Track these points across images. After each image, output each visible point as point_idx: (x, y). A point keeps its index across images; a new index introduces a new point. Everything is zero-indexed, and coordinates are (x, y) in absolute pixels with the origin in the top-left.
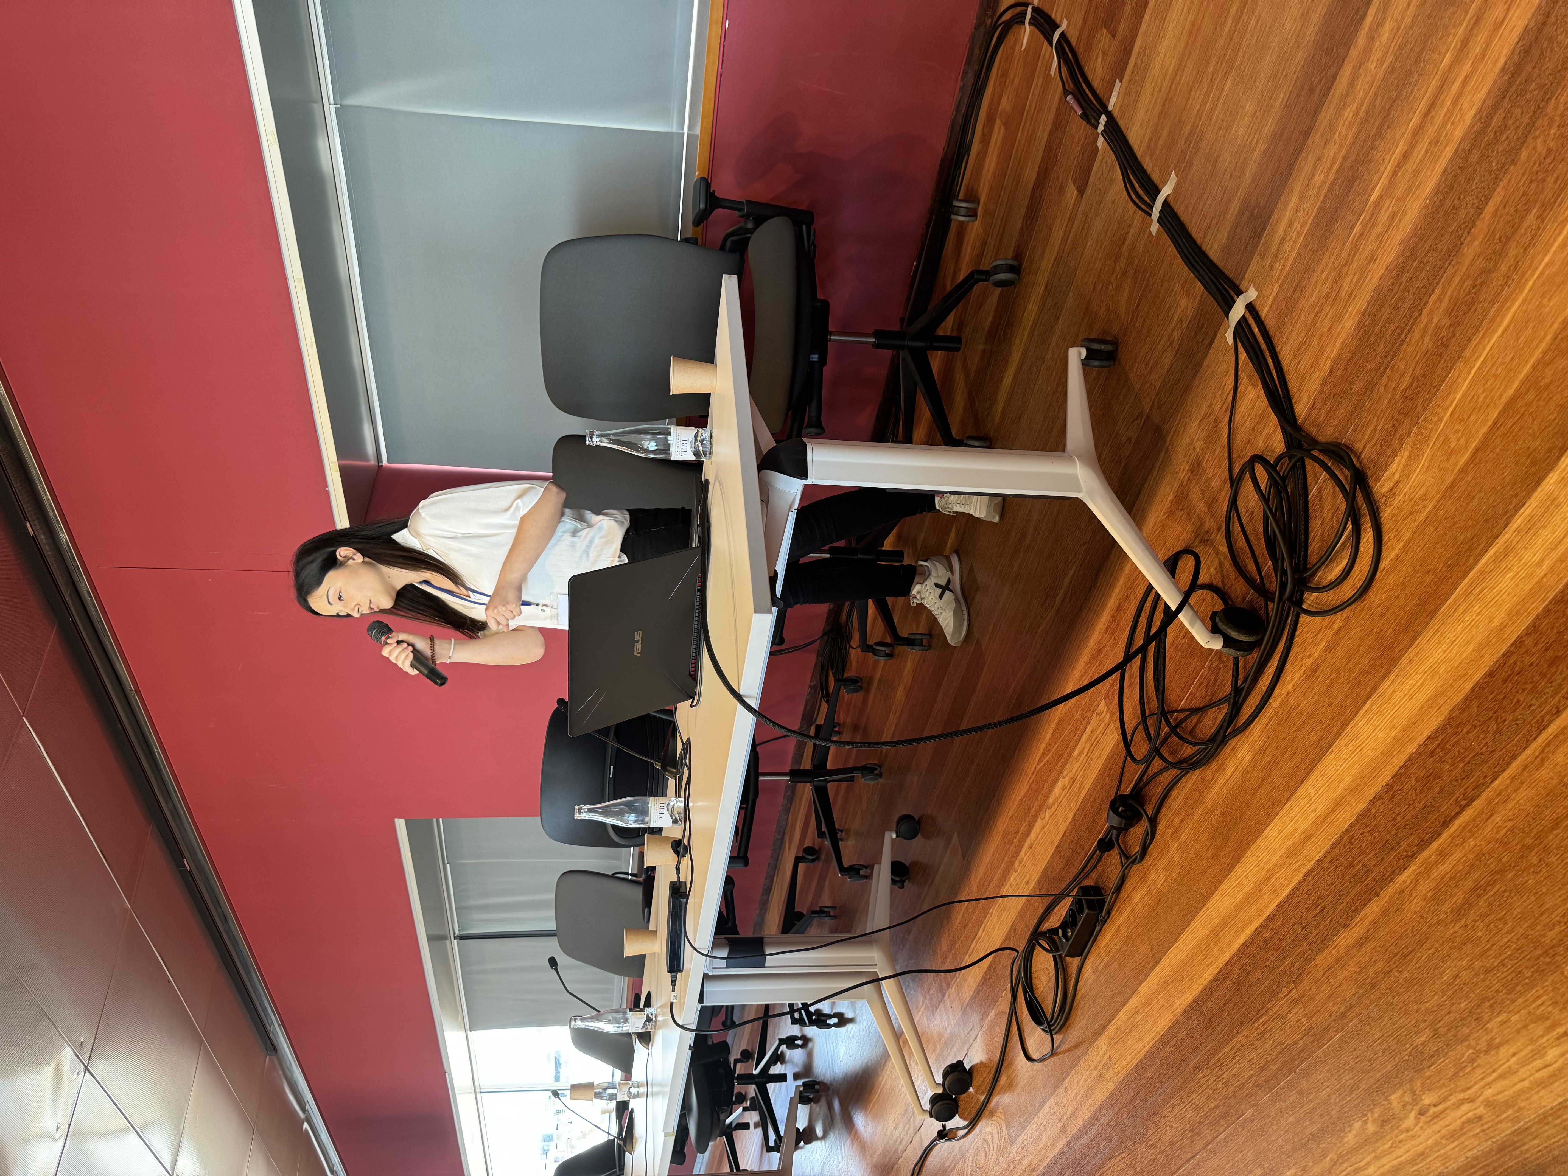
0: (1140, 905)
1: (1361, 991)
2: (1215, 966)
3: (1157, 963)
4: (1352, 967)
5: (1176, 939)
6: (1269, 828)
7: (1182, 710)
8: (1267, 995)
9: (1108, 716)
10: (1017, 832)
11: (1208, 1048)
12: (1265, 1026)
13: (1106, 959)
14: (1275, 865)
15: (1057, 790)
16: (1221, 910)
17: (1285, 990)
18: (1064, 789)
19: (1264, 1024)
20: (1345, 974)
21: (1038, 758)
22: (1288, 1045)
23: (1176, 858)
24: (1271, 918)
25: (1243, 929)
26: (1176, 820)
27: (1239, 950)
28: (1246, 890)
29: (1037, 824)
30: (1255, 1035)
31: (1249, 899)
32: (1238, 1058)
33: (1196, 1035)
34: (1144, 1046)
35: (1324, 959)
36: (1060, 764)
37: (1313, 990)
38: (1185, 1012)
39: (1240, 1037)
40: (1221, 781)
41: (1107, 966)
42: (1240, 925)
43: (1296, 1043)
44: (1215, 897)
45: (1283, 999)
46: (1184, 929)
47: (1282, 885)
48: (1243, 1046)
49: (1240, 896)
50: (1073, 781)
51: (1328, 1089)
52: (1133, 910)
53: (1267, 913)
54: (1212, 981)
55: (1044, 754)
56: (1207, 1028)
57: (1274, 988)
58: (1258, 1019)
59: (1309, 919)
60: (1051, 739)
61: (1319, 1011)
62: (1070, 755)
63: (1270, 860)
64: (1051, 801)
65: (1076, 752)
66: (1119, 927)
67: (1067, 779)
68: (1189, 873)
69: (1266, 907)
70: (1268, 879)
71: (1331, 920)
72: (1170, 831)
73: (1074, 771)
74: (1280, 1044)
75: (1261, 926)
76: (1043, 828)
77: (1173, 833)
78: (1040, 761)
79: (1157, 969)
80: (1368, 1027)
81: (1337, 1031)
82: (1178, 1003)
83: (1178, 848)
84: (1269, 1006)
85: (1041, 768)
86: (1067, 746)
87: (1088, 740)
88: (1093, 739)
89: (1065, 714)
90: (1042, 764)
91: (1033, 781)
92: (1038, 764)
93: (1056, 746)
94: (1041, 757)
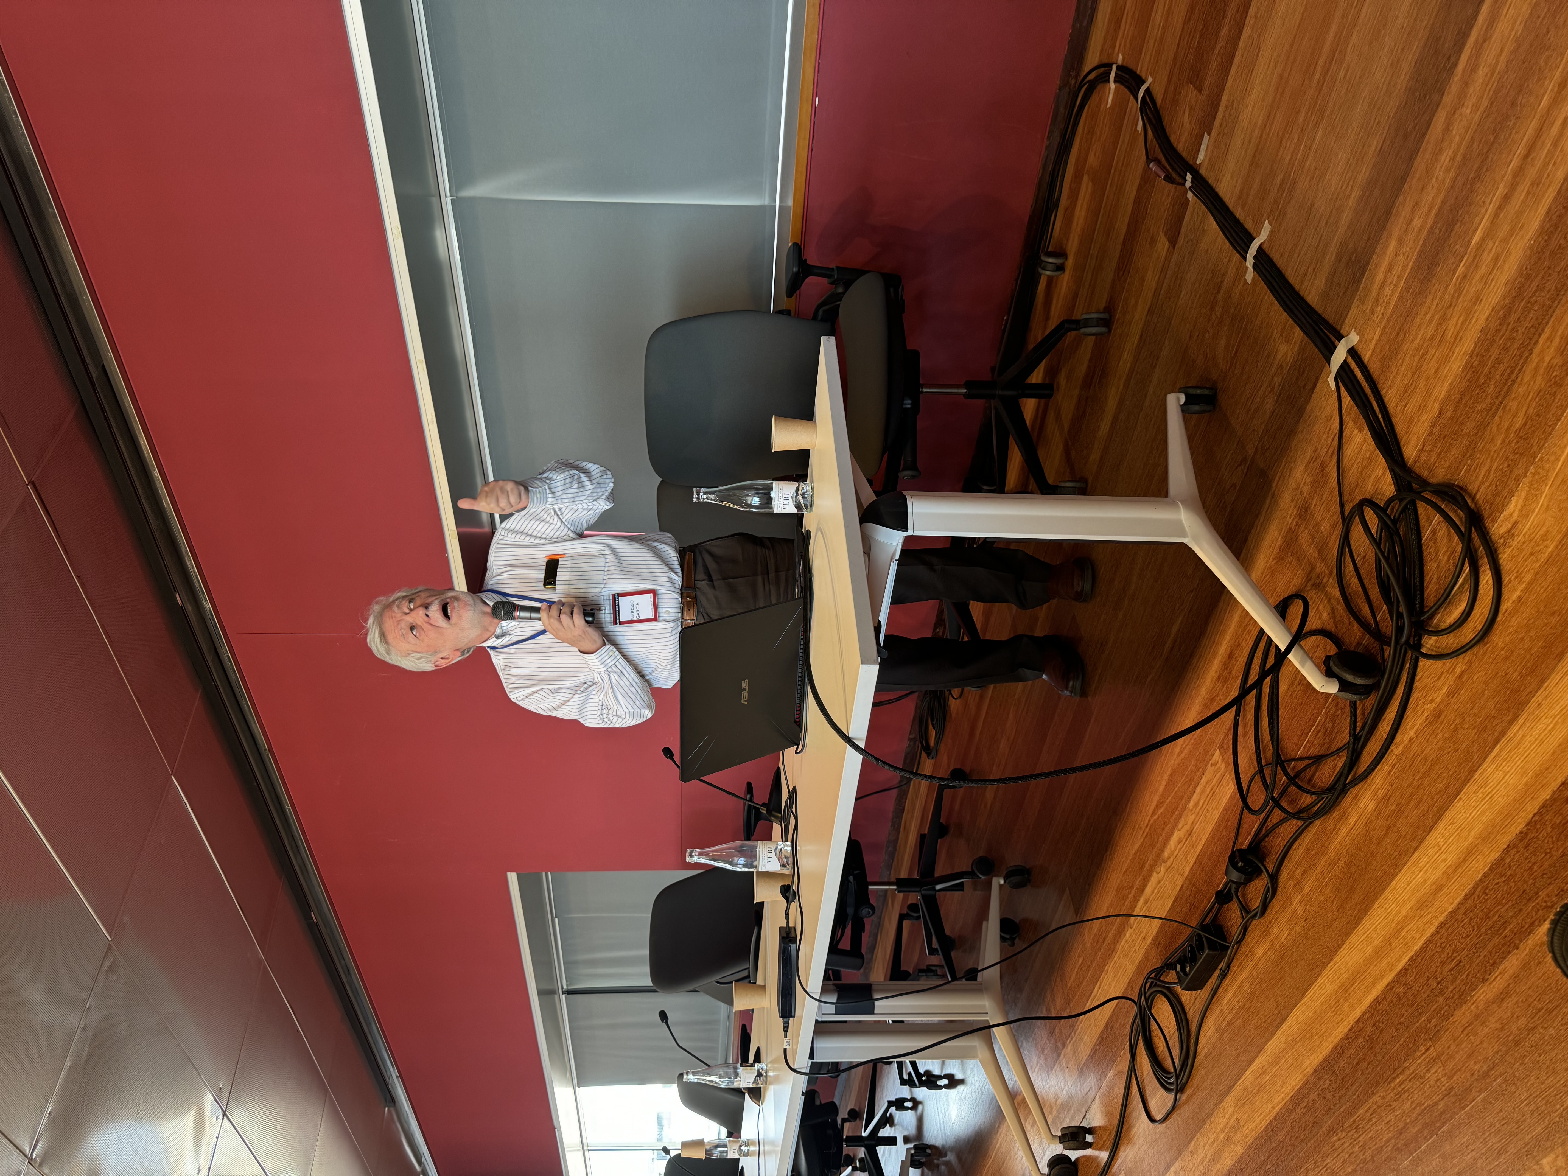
0: (1263, 960)
1: (1504, 1049)
2: (1345, 1023)
3: (1283, 1021)
4: (1493, 1024)
5: (1303, 994)
6: (1397, 879)
7: (1301, 759)
8: (1403, 1054)
9: (1223, 766)
10: (1132, 887)
11: (1342, 1110)
12: (1403, 1086)
13: (1230, 1017)
14: (1406, 917)
15: (1173, 842)
16: (1350, 964)
17: (1422, 1049)
18: (1180, 841)
19: (1401, 1084)
20: (1486, 1030)
21: (1151, 811)
22: (1428, 1106)
23: (1300, 911)
24: (1404, 972)
25: (1374, 984)
26: (1298, 871)
27: (1370, 1006)
28: (1376, 943)
29: (1152, 879)
30: (1392, 1095)
31: (1379, 953)
32: (1374, 1120)
33: (1329, 1096)
34: (1274, 1108)
35: (1462, 1016)
36: (1174, 816)
37: (1452, 1047)
38: (1315, 1071)
39: (1376, 1098)
40: (1344, 831)
41: (1230, 1024)
42: (1370, 980)
43: (1436, 1104)
44: (1343, 952)
45: (1420, 1057)
46: (1311, 985)
47: (1413, 938)
48: (1379, 1107)
49: (1369, 950)
50: (1190, 833)
51: (1473, 1153)
52: (1256, 965)
53: (1400, 967)
54: (1342, 1039)
55: (1158, 807)
56: (1340, 1088)
57: (1411, 1045)
58: (1395, 1078)
59: (1445, 974)
60: (1164, 790)
61: (1459, 1070)
62: (1185, 808)
63: (1399, 912)
64: (1166, 854)
65: (1191, 805)
66: (1242, 983)
67: (1182, 833)
68: (1313, 927)
69: (1399, 960)
70: (1399, 931)
71: (1468, 975)
72: (1292, 883)
73: (1190, 823)
74: (1420, 1104)
75: (1393, 981)
76: (1159, 882)
77: (1295, 885)
78: (1154, 813)
79: (1284, 1027)
80: (1513, 1087)
81: (1480, 1091)
82: (1308, 1062)
83: (1301, 901)
84: (1406, 1064)
85: (1155, 821)
86: (1182, 798)
87: (1203, 791)
88: (1209, 790)
89: (1179, 765)
90: (1156, 817)
91: (1146, 835)
92: (1151, 817)
93: (1170, 798)
94: (1154, 810)
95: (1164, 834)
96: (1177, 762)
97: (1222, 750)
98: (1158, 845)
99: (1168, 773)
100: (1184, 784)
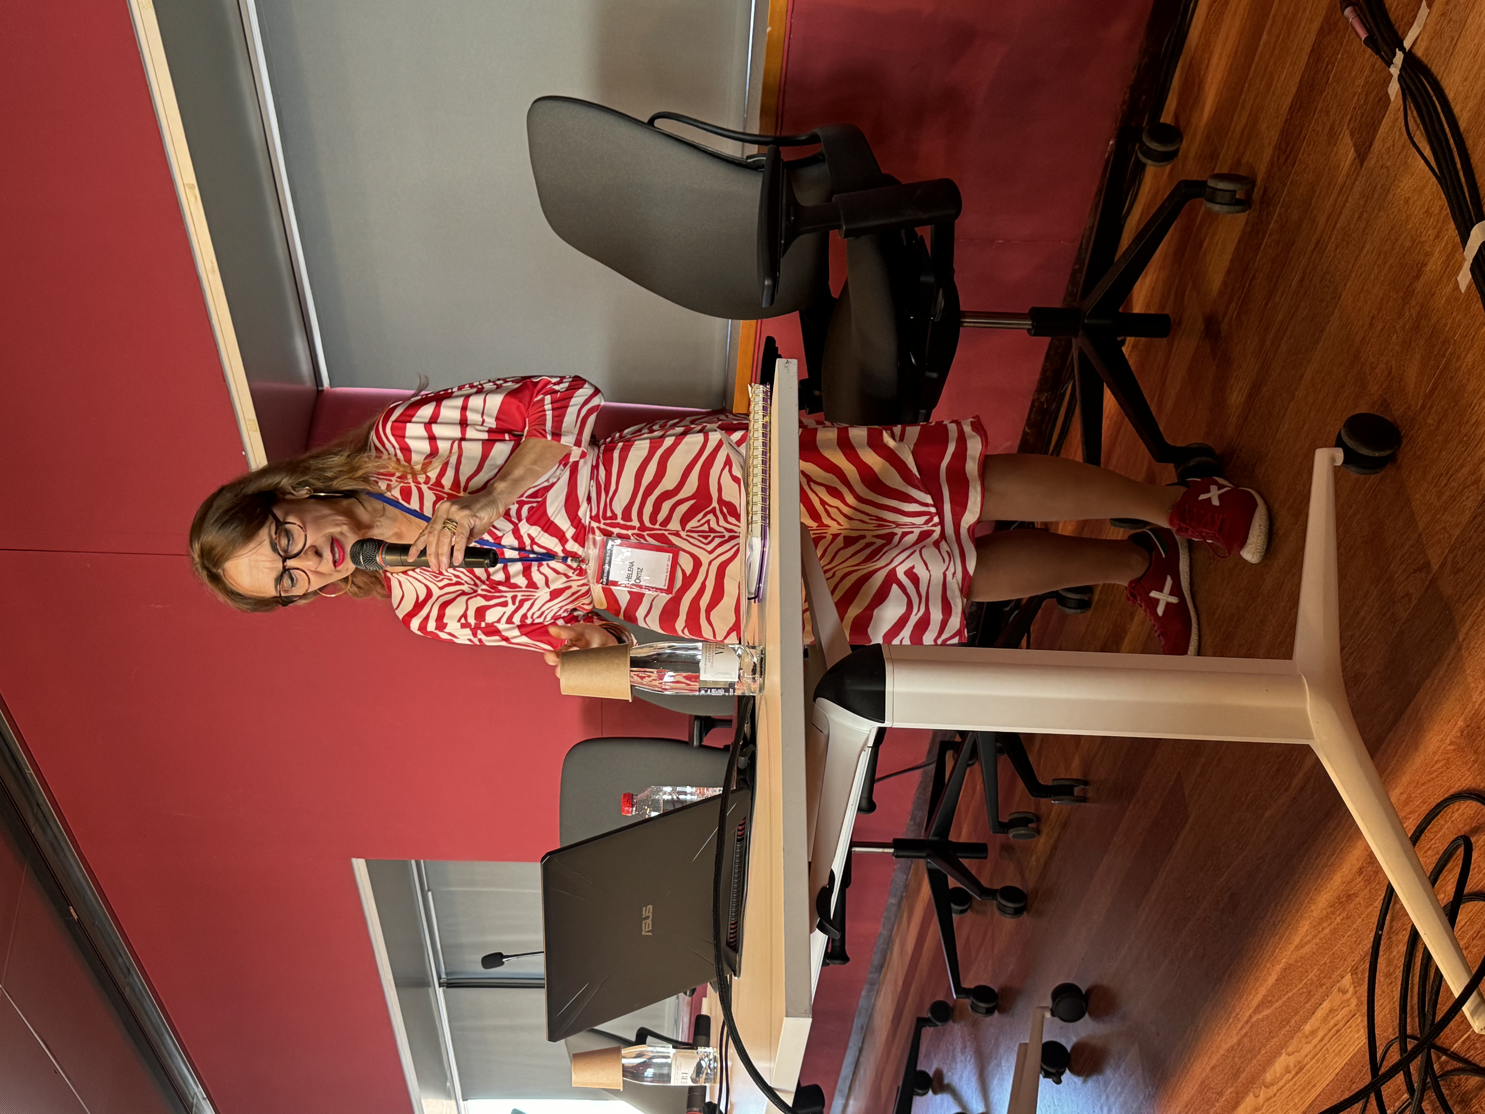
9: (1354, 1002)
10: (1221, 1094)
15: (1278, 1066)
18: (1287, 1071)
21: (1255, 1004)
29: (1248, 1100)
36: (1284, 1031)
50: (1300, 1067)
55: (1263, 1005)
60: (1275, 986)
62: (1299, 1027)
64: (1269, 1077)
65: (1307, 1028)
67: (1292, 1061)
73: (1303, 1053)
78: (1257, 1010)
85: (1258, 1021)
86: (1296, 1011)
87: (1325, 1020)
88: (1332, 1023)
89: (1296, 961)
90: (1260, 1016)
91: (1246, 1034)
92: (1254, 1012)
93: (1280, 1002)
94: (1258, 1007)
95: (1267, 1047)
96: (1293, 957)
97: (1355, 976)
98: (1259, 1057)
99: (1281, 965)
100: (1301, 994)
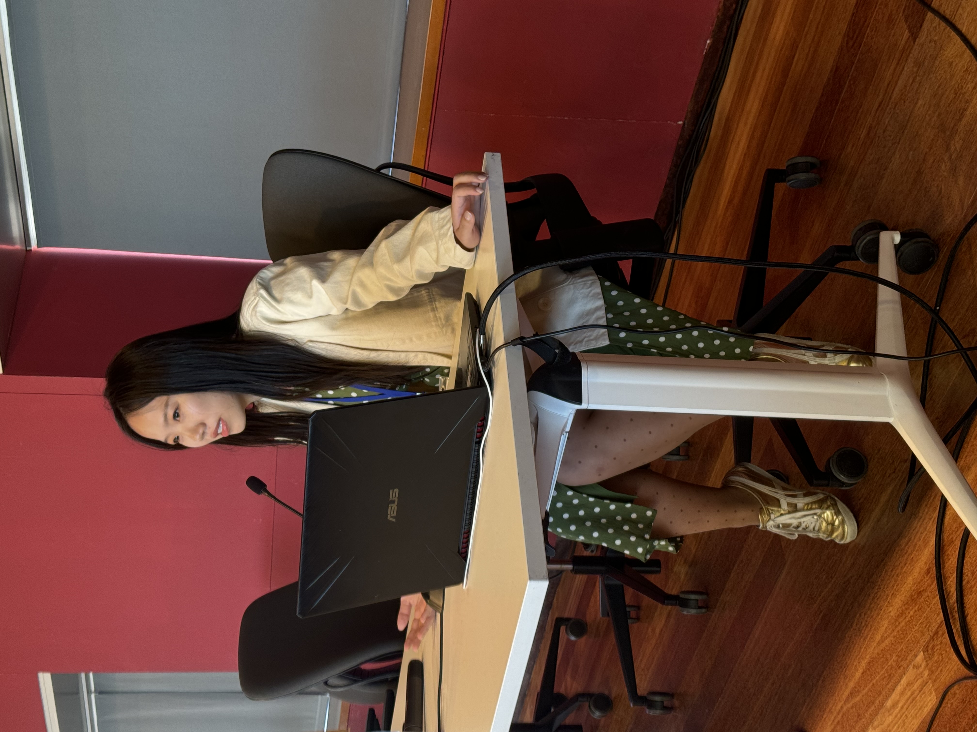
21: (844, 697)
55: (852, 695)
62: (882, 705)
65: (889, 703)
78: (847, 700)
86: (880, 693)
89: (878, 654)
90: (849, 705)
93: (866, 689)
94: (848, 698)
95: (857, 728)
96: (876, 652)
97: (926, 653)
99: (866, 660)
100: (883, 679)
